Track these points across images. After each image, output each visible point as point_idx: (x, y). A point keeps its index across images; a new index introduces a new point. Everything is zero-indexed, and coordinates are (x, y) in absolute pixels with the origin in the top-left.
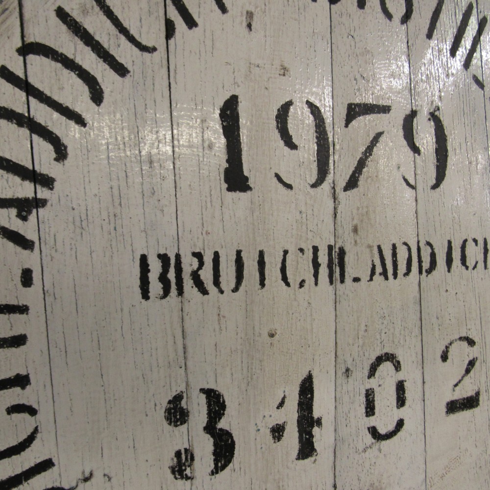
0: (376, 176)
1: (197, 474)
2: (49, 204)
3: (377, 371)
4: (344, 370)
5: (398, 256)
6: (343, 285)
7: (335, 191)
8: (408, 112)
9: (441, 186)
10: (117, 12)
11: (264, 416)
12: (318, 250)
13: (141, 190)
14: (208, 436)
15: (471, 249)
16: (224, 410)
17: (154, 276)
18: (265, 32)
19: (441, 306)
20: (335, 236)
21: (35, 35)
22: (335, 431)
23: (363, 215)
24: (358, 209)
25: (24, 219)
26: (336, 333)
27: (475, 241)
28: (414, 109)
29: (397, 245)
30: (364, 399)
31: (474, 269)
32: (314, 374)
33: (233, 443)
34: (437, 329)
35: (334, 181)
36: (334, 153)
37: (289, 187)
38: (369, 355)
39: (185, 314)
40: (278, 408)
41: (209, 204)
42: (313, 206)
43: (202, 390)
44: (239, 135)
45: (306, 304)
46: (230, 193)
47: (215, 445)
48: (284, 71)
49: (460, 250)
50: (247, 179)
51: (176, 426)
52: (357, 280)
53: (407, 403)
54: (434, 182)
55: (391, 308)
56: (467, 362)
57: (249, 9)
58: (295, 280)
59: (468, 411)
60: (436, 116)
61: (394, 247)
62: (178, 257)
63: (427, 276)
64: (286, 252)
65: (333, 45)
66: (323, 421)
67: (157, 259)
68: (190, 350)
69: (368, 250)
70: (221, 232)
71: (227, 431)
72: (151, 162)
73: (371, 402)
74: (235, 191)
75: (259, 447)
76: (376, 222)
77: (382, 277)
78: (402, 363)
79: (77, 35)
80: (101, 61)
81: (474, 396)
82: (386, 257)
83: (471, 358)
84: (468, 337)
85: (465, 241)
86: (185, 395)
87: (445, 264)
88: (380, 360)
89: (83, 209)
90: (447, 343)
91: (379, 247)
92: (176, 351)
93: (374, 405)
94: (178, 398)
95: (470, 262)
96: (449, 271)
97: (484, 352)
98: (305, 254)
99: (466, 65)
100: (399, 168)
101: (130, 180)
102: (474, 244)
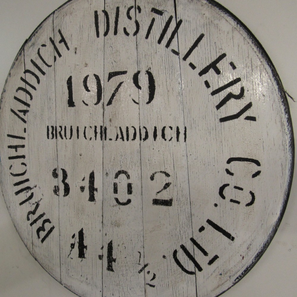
0: (120, 100)
1: (60, 195)
2: (29, 111)
3: (119, 177)
4: (106, 173)
5: (129, 132)
6: (106, 141)
7: (103, 106)
8: (136, 71)
9: (152, 102)
10: (43, 57)
11: (78, 182)
12: (97, 127)
13: (47, 107)
14: (63, 184)
15: (168, 131)
16: (67, 177)
17: (50, 132)
18: (80, 53)
19: (150, 155)
20: (103, 122)
21: (28, 68)
22: (103, 195)
23: (113, 115)
24: (112, 112)
25: (25, 115)
26: (103, 159)
28: (139, 70)
29: (129, 127)
30: (113, 187)
31: (170, 140)
32: (95, 172)
33: (69, 188)
34: (148, 165)
35: (103, 102)
36: (104, 92)
37: (87, 105)
38: (115, 169)
39: (57, 144)
40: (82, 180)
41: (64, 111)
42: (95, 111)
43: (61, 169)
44: (72, 89)
45: (92, 147)
46: (69, 107)
47: (65, 187)
48: (86, 65)
49: (161, 131)
50: (74, 103)
51: (55, 178)
52: (111, 139)
53: (133, 193)
54: (148, 100)
55: (125, 152)
56: (164, 183)
57: (76, 47)
58: (88, 137)
59: (165, 206)
60: (149, 72)
61: (127, 128)
62: (56, 127)
63: (144, 141)
64: (85, 127)
65: (105, 52)
66: (98, 190)
67: (51, 127)
68: (58, 156)
69: (115, 128)
70: (67, 120)
71: (68, 184)
72: (50, 99)
74: (71, 107)
75: (76, 192)
76: (119, 117)
77: (121, 140)
78: (130, 176)
79: (35, 66)
80: (39, 72)
81: (169, 200)
82: (123, 132)
83: (167, 182)
84: (165, 172)
85: (164, 128)
86: (57, 169)
87: (153, 137)
88: (120, 172)
89: (35, 112)
90: (154, 172)
91: (120, 128)
92: (55, 155)
93: (117, 189)
94: (55, 170)
95: (168, 137)
96: (155, 140)
97: (176, 181)
98: (92, 129)
99: (168, 46)
100: (130, 96)
101: (45, 104)
102: (170, 129)
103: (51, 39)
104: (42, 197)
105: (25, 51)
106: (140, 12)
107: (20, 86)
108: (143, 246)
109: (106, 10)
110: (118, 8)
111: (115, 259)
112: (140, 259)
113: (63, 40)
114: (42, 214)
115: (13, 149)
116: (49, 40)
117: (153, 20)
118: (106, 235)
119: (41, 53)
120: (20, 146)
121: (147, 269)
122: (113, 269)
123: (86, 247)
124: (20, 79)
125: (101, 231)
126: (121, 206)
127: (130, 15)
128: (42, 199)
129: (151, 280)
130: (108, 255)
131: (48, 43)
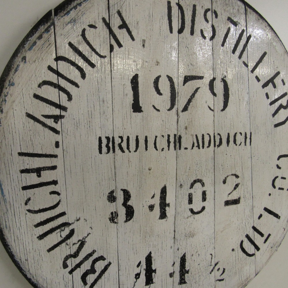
0: (196, 106)
1: (119, 222)
2: (65, 117)
3: (194, 186)
4: (180, 185)
5: (205, 139)
6: (180, 150)
7: (178, 112)
8: (212, 78)
9: (226, 110)
10: (91, 43)
11: (146, 201)
12: (170, 136)
13: (99, 112)
14: (124, 207)
15: (238, 137)
16: (130, 198)
17: (104, 145)
18: (150, 48)
19: (223, 161)
20: (177, 130)
21: (61, 53)
22: (175, 209)
23: (189, 122)
24: (188, 119)
25: (56, 123)
26: (176, 170)
27: (241, 133)
28: (214, 77)
29: (204, 135)
30: (188, 197)
31: (240, 145)
32: (167, 186)
33: (133, 211)
34: (221, 170)
35: (177, 108)
36: (178, 96)
37: (158, 110)
38: (191, 179)
39: (115, 160)
40: (152, 198)
41: (126, 117)
42: (168, 118)
43: (122, 190)
44: (138, 90)
45: (164, 158)
46: (134, 113)
47: (126, 211)
48: (158, 63)
49: (233, 137)
50: (141, 107)
51: (111, 203)
52: (186, 149)
53: (207, 200)
54: (222, 108)
55: (201, 160)
56: (235, 185)
57: (144, 39)
58: (160, 148)
59: (234, 205)
60: (225, 80)
61: (203, 135)
62: (113, 138)
63: (218, 148)
64: (156, 137)
65: (179, 51)
66: (170, 205)
67: (105, 139)
68: (117, 174)
69: (191, 137)
70: (130, 128)
71: (131, 206)
72: (103, 101)
73: (191, 199)
74: (136, 112)
75: (144, 213)
76: (195, 125)
77: (197, 148)
78: (205, 183)
79: (76, 52)
80: (85, 62)
81: (238, 199)
82: (199, 140)
83: (237, 183)
84: (235, 174)
85: (236, 133)
86: (115, 191)
87: (226, 143)
88: (195, 182)
89: (78, 119)
90: (226, 176)
91: (196, 136)
92: (112, 174)
93: (192, 200)
94: (112, 192)
95: (238, 142)
96: (228, 146)
97: (243, 181)
98: (164, 138)
99: (240, 57)
100: (206, 102)
101: (95, 108)
102: (240, 135)
103: (104, 20)
104: (90, 231)
105: (57, 28)
106: (216, 16)
107: (47, 79)
108: (214, 248)
109: (180, 3)
110: (194, 6)
111: (189, 270)
112: (211, 261)
113: (124, 26)
114: (91, 253)
115: (33, 174)
116: (101, 21)
117: (229, 29)
118: (178, 250)
119: (87, 36)
120: (47, 167)
121: (217, 268)
122: (185, 281)
123: (155, 271)
124: (46, 68)
125: (173, 248)
126: (196, 216)
127: (207, 18)
128: (89, 234)
129: (220, 276)
130: (180, 269)
131: (100, 25)
